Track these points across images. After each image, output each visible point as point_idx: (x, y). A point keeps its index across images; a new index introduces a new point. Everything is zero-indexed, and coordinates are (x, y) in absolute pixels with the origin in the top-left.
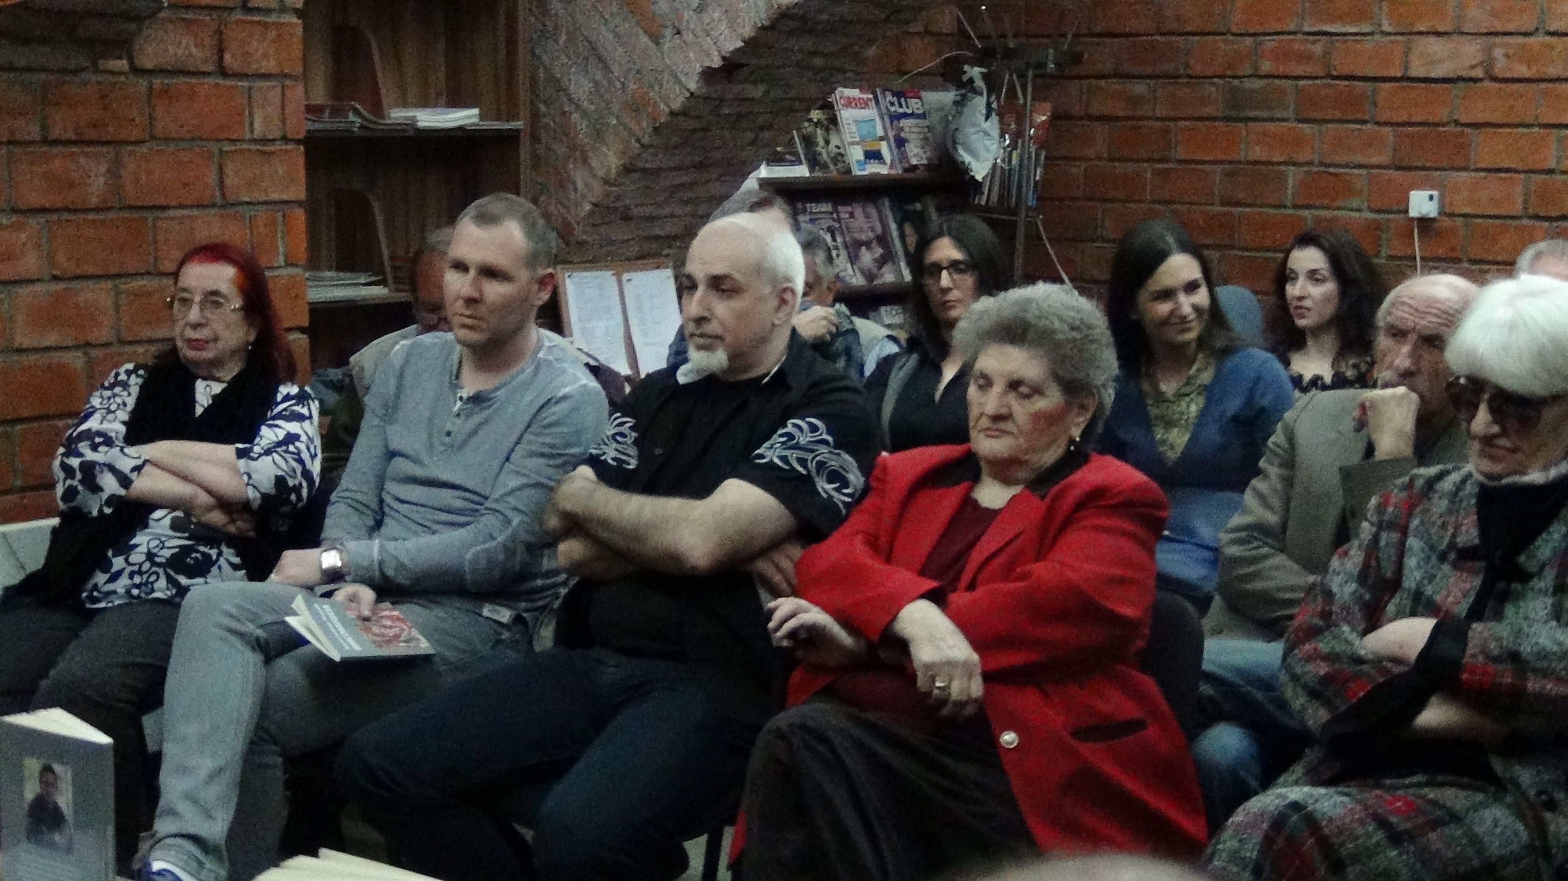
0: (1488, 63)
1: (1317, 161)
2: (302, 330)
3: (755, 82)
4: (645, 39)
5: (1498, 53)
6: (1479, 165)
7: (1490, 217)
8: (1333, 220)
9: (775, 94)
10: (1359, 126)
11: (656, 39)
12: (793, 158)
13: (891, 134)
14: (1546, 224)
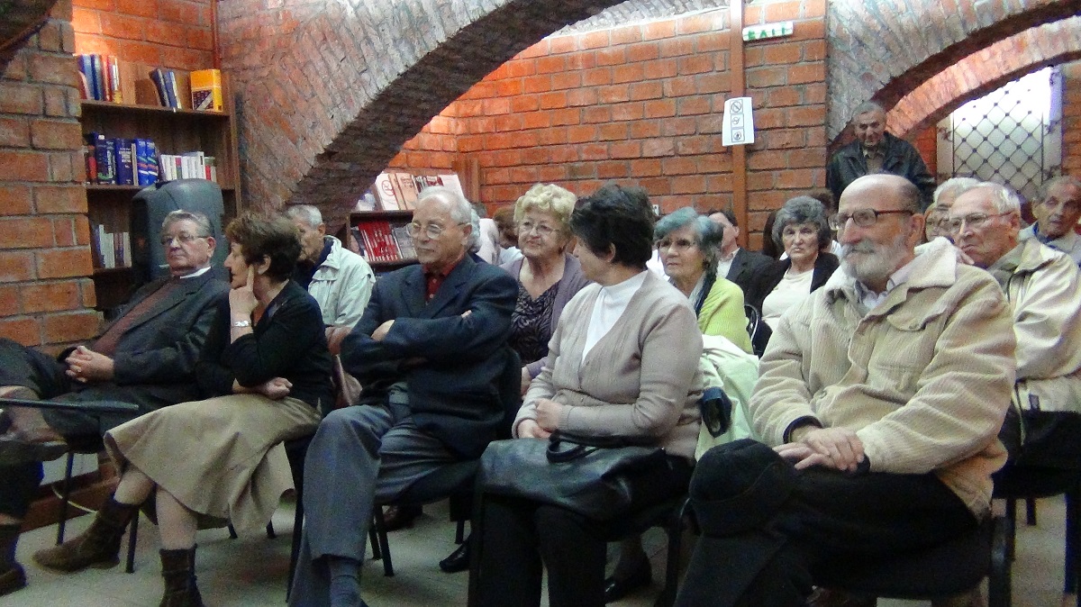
0: (675, 149)
2: (90, 277)
3: (345, 161)
4: (290, 143)
5: (680, 144)
6: (675, 193)
10: (624, 179)
11: (295, 142)
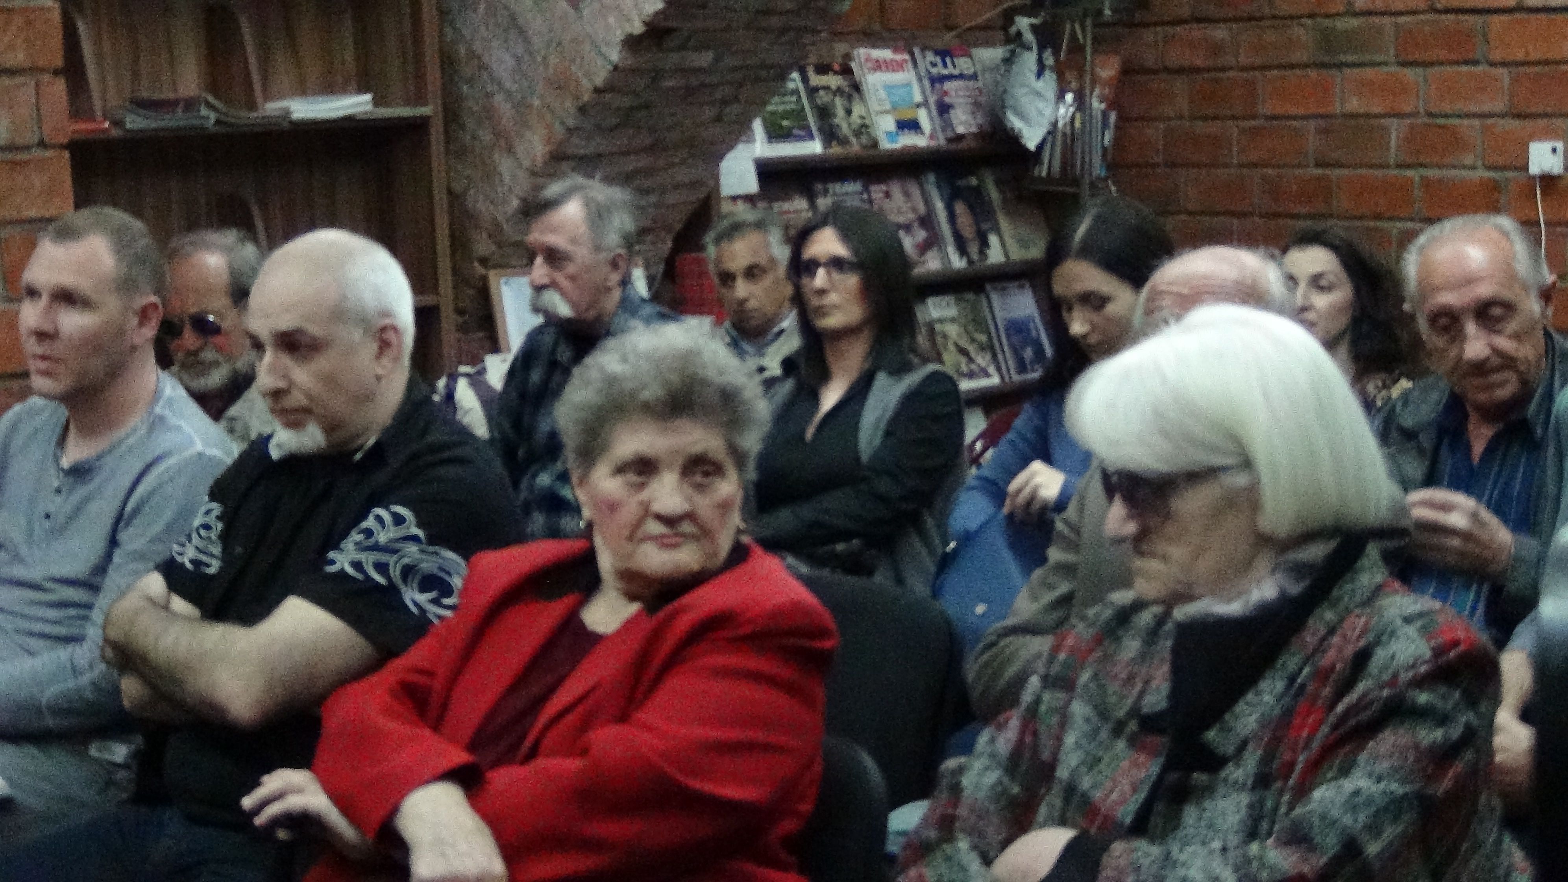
1: (1422, 111)
8: (1445, 181)
9: (730, 61)
10: (1470, 68)
12: (802, 133)
13: (932, 100)
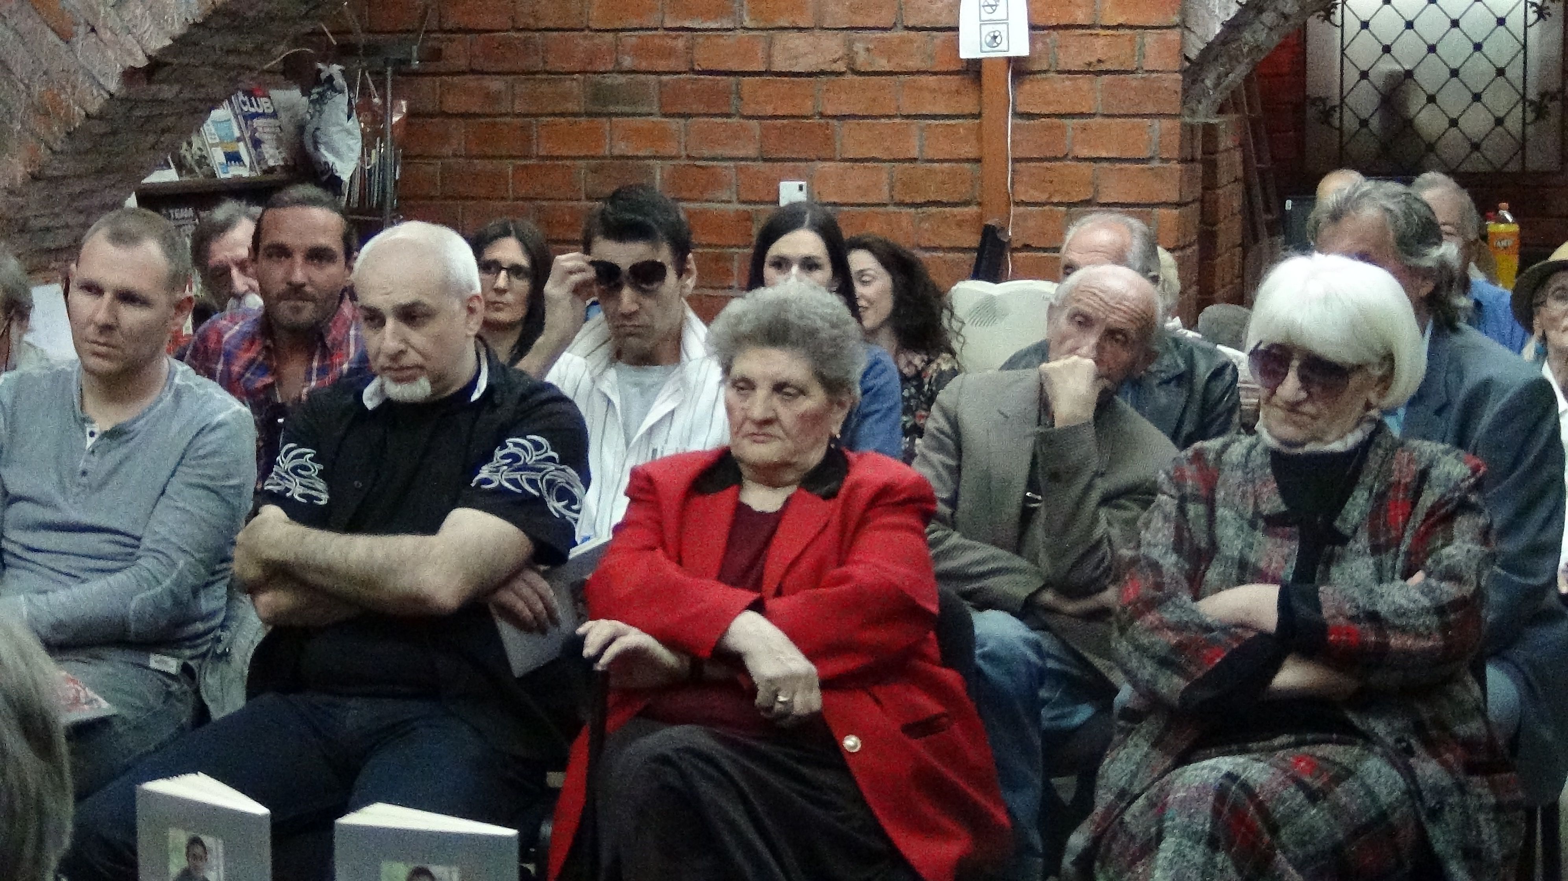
0: (850, 57)
1: (683, 153)
4: (52, 37)
5: (859, 47)
6: (846, 156)
7: (859, 205)
8: (703, 212)
9: (187, 95)
10: (725, 120)
11: (66, 37)
12: (162, 162)
13: (247, 135)
14: (913, 210)
